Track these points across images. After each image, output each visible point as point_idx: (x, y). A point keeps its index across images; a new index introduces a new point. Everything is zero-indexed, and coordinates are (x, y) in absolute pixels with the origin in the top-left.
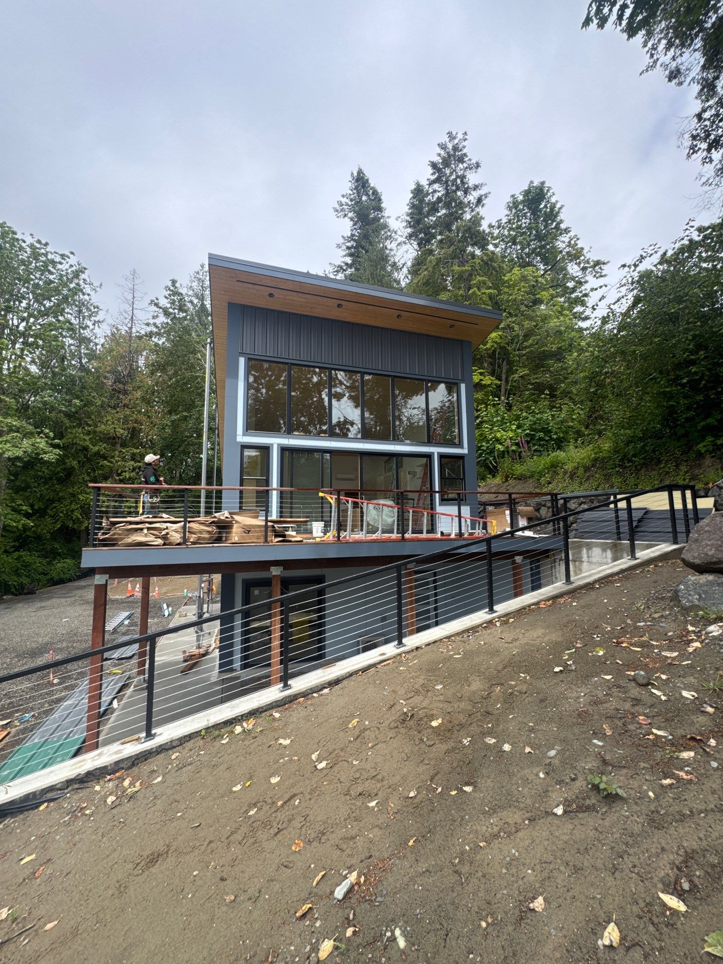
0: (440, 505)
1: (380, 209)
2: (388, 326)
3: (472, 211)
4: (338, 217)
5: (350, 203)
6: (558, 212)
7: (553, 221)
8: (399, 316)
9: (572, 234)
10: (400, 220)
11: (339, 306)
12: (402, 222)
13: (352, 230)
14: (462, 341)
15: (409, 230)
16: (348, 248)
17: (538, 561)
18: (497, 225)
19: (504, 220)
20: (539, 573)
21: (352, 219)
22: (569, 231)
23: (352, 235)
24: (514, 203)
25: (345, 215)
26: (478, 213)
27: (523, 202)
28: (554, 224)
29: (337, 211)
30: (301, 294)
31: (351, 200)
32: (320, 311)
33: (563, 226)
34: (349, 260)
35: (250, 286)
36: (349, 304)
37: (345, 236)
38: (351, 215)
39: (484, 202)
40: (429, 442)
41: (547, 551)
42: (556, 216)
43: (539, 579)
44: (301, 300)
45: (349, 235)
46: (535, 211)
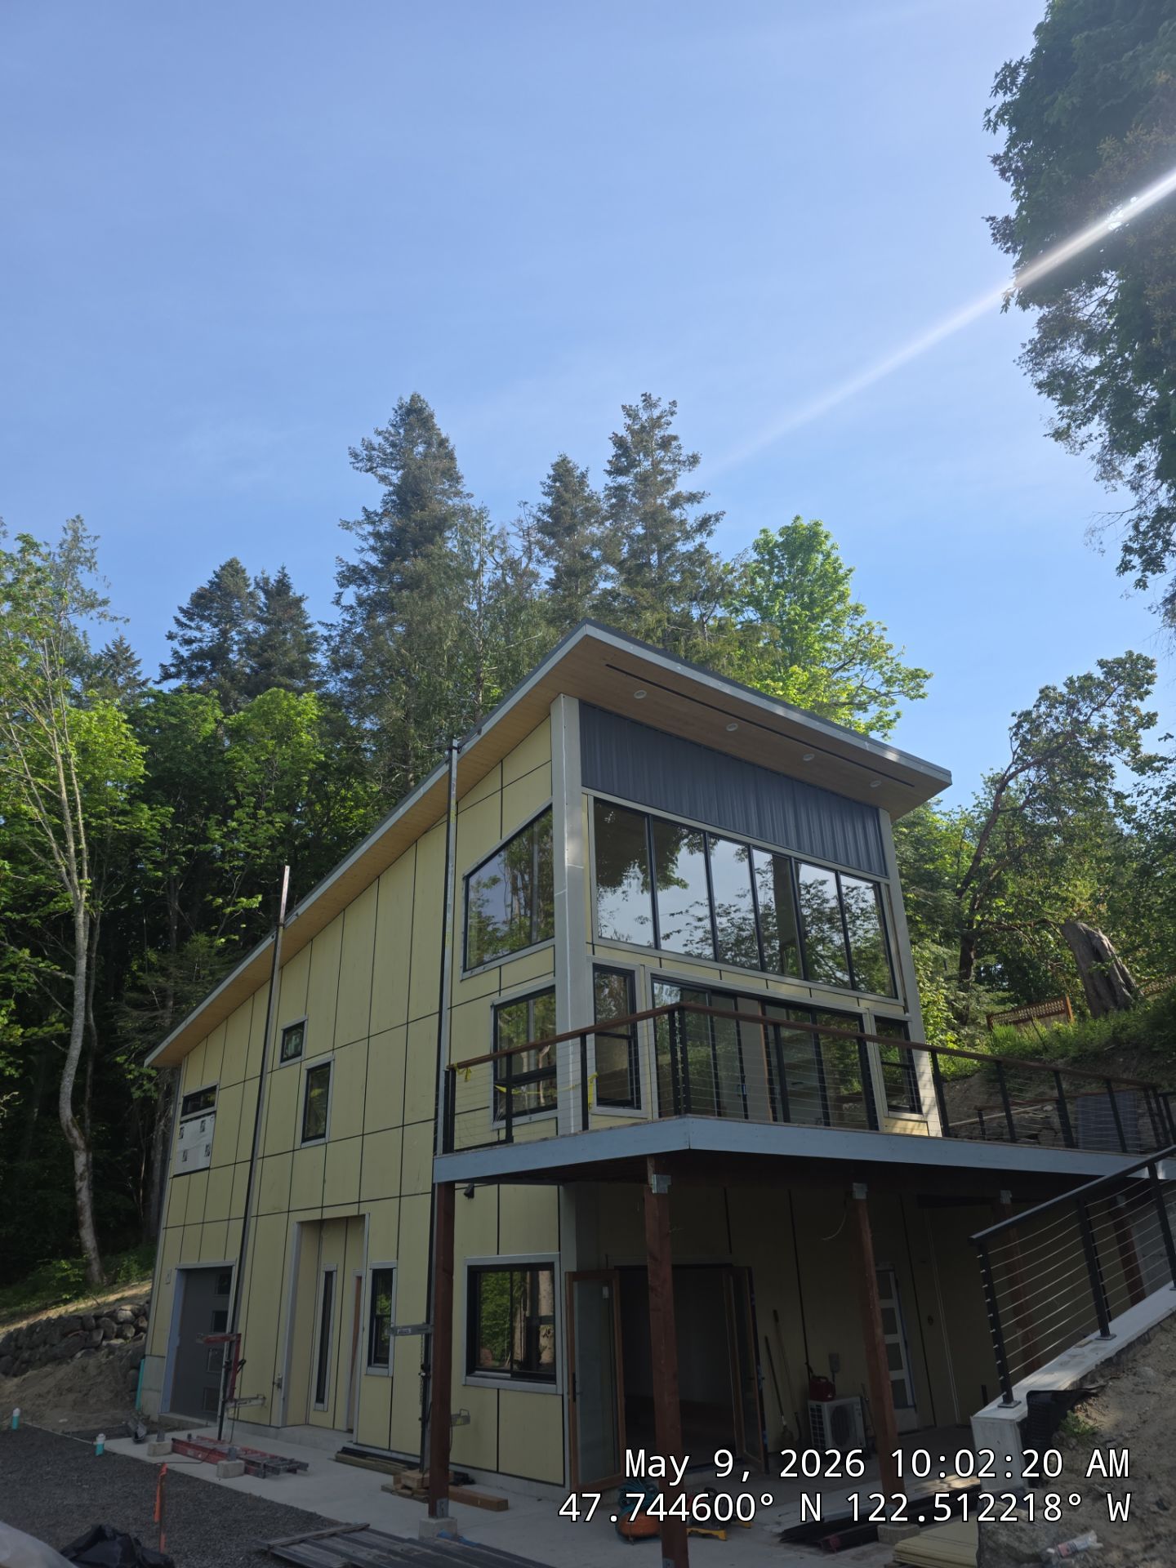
4: (355, 468)
5: (388, 449)
6: (845, 578)
7: (835, 588)
9: (864, 617)
13: (385, 502)
16: (375, 535)
22: (861, 612)
23: (387, 512)
24: (766, 544)
26: (702, 545)
27: (780, 545)
28: (836, 594)
31: (391, 444)
33: (851, 601)
37: (368, 509)
38: (386, 471)
39: (713, 527)
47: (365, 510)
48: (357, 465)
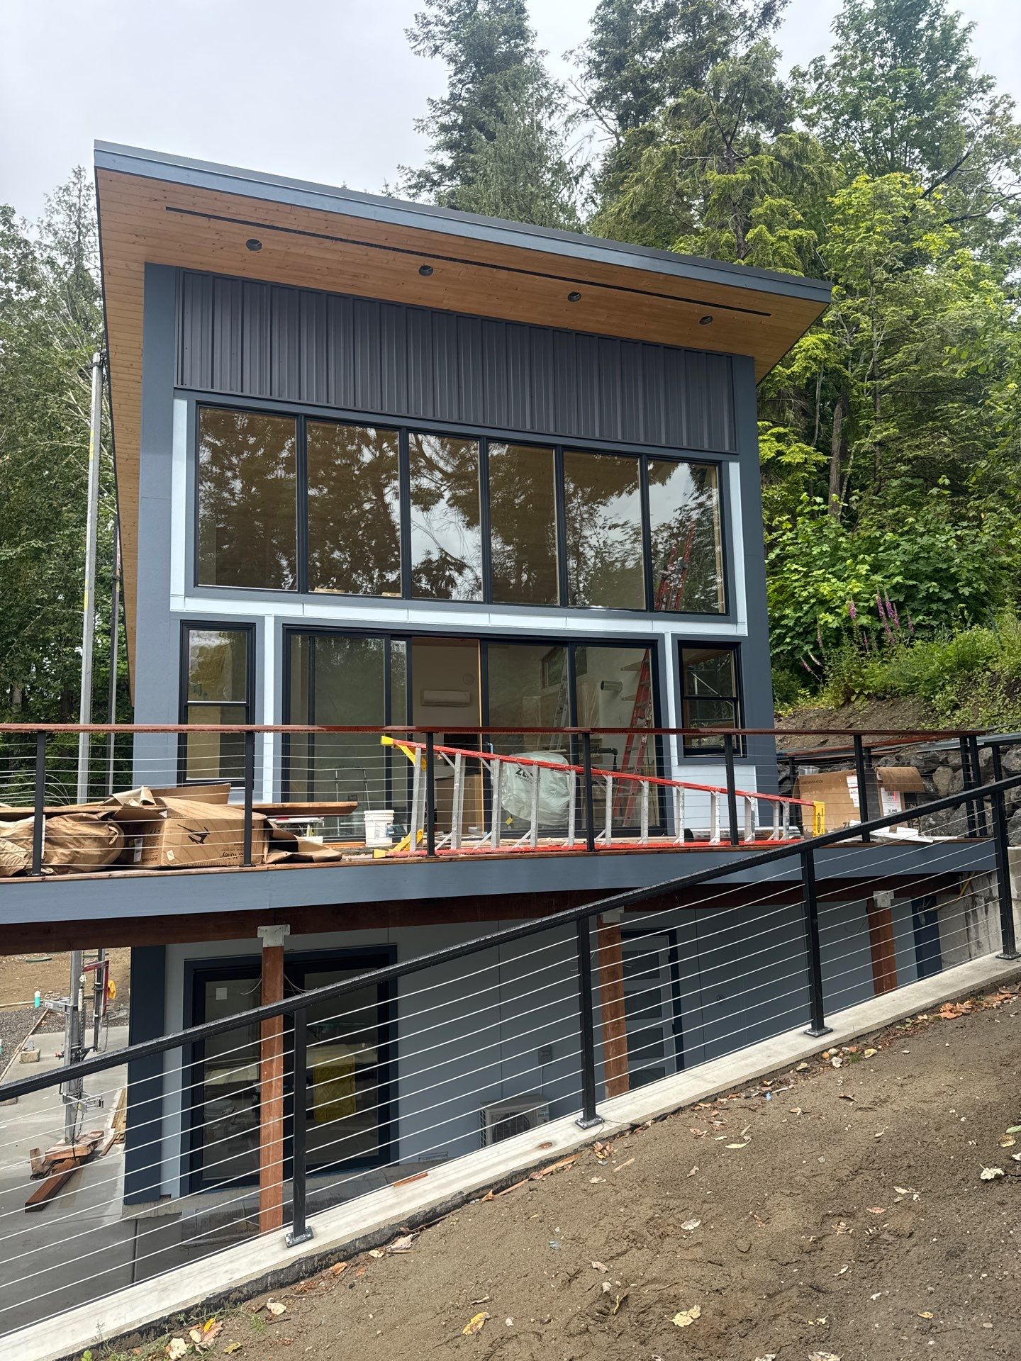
0: (680, 763)
1: (520, 32)
2: (548, 321)
3: (752, 36)
4: (418, 53)
5: (447, 19)
6: (962, 40)
7: (951, 61)
8: (573, 296)
9: (997, 92)
10: (573, 58)
11: (425, 270)
12: (577, 64)
13: (453, 85)
14: (730, 357)
15: (596, 84)
16: (444, 128)
17: (933, 901)
18: (812, 70)
19: (831, 59)
20: (935, 931)
21: (452, 59)
22: (990, 86)
23: (454, 97)
24: (853, 18)
25: (436, 50)
26: (766, 43)
27: (875, 14)
28: (954, 67)
29: (415, 37)
30: (328, 243)
31: (450, 12)
32: (374, 286)
33: (974, 74)
34: (446, 158)
35: (203, 221)
36: (448, 264)
37: (436, 98)
38: (450, 48)
39: (779, 14)
40: (652, 608)
41: (954, 876)
42: (957, 50)
43: (936, 947)
44: (329, 256)
45: (446, 97)
46: (906, 39)
47: (431, 102)
48: (418, 48)
